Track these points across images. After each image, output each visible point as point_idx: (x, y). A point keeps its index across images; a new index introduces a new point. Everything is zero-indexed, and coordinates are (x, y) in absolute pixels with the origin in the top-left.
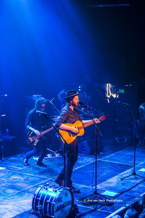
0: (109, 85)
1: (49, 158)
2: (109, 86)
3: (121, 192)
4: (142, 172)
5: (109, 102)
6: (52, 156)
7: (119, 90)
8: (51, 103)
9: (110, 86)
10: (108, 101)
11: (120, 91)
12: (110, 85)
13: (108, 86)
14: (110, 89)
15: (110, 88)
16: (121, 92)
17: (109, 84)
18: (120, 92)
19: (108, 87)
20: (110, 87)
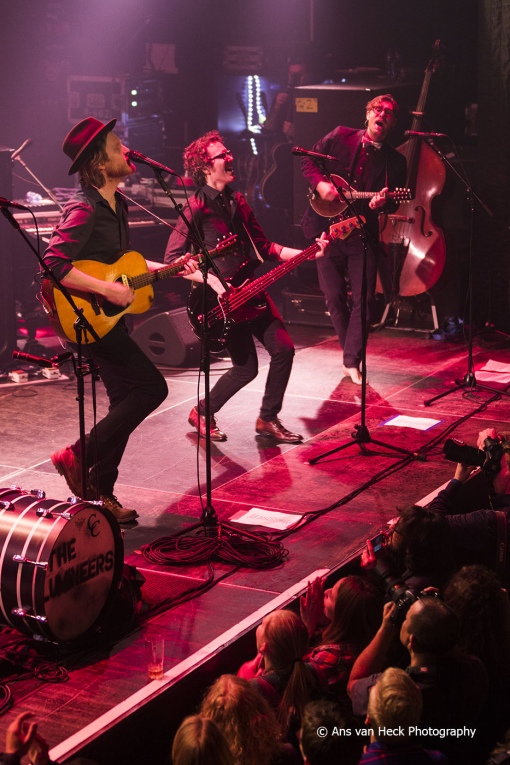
0: (254, 80)
1: (16, 388)
2: (254, 84)
3: (314, 513)
4: (396, 428)
5: (256, 153)
6: (31, 377)
7: (297, 100)
8: (18, 158)
9: (258, 85)
10: (254, 148)
11: (302, 107)
12: (258, 81)
13: (250, 87)
14: (258, 99)
15: (258, 94)
16: (305, 110)
17: (256, 77)
18: (299, 110)
19: (250, 92)
20: (258, 90)
